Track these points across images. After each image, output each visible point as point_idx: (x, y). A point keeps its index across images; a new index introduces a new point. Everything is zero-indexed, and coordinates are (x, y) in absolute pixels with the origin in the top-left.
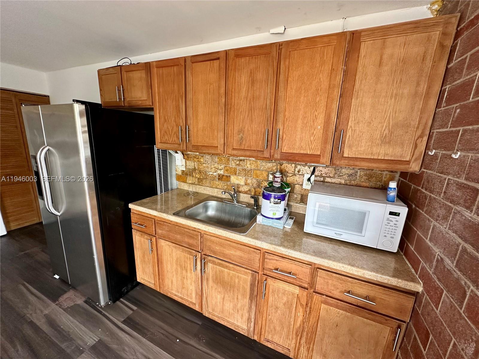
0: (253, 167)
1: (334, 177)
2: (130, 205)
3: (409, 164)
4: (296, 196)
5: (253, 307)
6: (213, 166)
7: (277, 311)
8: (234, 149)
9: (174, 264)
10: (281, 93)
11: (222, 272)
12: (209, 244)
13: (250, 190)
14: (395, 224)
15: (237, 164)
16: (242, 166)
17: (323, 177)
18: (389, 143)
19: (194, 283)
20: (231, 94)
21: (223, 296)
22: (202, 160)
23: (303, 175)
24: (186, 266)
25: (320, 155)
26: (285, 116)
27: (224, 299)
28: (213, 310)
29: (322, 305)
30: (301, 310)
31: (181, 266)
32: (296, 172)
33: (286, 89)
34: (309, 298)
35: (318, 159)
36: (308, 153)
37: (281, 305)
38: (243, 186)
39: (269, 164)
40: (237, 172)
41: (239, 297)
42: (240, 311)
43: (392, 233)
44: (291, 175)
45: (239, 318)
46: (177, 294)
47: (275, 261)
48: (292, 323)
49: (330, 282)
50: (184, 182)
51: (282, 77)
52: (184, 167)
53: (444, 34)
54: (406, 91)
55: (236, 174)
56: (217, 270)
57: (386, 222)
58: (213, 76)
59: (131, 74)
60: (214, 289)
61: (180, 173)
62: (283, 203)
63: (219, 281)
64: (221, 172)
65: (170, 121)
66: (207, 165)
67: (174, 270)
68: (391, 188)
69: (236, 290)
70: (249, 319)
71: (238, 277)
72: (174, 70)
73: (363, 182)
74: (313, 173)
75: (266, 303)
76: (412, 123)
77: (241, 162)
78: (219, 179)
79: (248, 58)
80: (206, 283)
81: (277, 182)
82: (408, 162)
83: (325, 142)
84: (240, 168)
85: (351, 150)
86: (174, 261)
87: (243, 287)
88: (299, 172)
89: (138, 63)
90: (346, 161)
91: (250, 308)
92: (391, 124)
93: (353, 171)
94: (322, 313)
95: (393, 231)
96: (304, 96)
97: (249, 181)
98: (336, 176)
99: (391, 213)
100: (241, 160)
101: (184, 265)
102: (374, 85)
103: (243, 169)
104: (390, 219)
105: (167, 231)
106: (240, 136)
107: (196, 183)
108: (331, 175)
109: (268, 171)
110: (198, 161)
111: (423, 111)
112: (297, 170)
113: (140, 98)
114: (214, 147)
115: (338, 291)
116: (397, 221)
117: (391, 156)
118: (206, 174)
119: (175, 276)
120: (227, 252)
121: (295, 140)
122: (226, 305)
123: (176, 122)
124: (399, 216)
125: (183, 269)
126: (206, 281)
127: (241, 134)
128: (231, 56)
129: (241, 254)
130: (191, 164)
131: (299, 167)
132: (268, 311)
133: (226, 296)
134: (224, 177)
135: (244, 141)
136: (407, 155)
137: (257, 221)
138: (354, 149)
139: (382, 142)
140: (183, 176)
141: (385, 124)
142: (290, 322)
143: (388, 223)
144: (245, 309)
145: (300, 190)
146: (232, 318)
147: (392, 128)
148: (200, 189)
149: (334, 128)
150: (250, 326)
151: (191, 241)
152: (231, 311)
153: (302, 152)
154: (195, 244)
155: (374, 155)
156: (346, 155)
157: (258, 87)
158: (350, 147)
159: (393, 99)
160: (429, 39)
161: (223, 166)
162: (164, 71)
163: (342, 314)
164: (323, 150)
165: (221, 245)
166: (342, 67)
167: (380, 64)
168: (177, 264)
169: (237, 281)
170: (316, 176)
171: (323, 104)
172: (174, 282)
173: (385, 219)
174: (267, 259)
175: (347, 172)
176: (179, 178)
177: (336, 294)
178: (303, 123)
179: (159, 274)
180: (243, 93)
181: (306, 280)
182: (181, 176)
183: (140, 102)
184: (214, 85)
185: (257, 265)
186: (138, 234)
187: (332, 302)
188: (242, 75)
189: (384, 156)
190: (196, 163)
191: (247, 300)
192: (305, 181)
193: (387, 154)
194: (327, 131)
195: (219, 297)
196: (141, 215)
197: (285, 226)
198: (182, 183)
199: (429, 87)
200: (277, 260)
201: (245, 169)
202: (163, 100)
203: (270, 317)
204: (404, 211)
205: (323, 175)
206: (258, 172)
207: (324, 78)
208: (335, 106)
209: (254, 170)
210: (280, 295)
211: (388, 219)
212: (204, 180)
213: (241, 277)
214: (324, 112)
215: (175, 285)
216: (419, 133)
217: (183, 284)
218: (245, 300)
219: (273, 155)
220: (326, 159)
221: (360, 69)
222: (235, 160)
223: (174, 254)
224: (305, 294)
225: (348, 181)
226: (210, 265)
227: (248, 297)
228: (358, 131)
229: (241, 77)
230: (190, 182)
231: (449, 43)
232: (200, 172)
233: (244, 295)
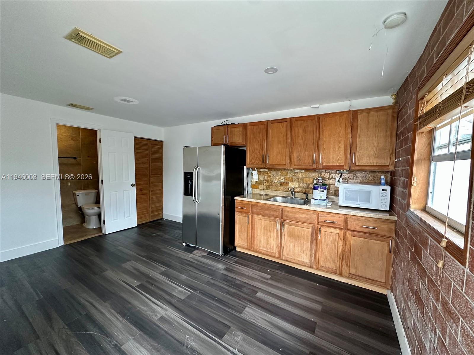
0: (303, 176)
1: (353, 179)
2: (235, 197)
3: (389, 167)
4: (331, 192)
5: (314, 247)
6: (277, 178)
7: (327, 247)
8: (295, 165)
9: (263, 230)
10: (321, 137)
11: (294, 229)
12: (286, 213)
13: (302, 190)
14: (386, 196)
15: (293, 175)
16: (296, 176)
17: (347, 179)
18: (378, 157)
19: (275, 239)
20: (294, 138)
21: (294, 244)
22: (270, 174)
23: (335, 179)
24: (271, 230)
25: (344, 165)
26: (323, 148)
27: (294, 246)
28: (288, 255)
29: (352, 237)
30: (341, 242)
31: (267, 230)
32: (331, 178)
33: (323, 134)
34: (345, 234)
35: (343, 167)
36: (337, 164)
37: (329, 243)
38: (297, 188)
39: (314, 174)
40: (293, 180)
41: (304, 242)
42: (305, 251)
43: (385, 200)
44: (328, 179)
45: (305, 256)
46: (263, 249)
47: (325, 217)
48: (336, 252)
49: (354, 223)
50: (257, 189)
51: (321, 130)
52: (258, 179)
53: (393, 112)
54: (382, 135)
55: (292, 181)
56: (291, 228)
57: (381, 195)
58: (283, 130)
59: (233, 129)
60: (288, 240)
61: (254, 183)
62: (326, 191)
63: (292, 235)
64: (283, 181)
65: (256, 152)
66: (273, 177)
67: (262, 233)
68: (382, 179)
69: (302, 238)
70: (311, 255)
71: (304, 230)
72: (260, 127)
73: (370, 180)
74: (341, 177)
75: (321, 243)
76: (387, 148)
77: (295, 174)
78: (281, 185)
79: (302, 121)
80: (283, 237)
81: (320, 182)
82: (388, 166)
83: (346, 159)
84: (295, 177)
85: (360, 162)
86: (263, 228)
87: (307, 236)
88: (332, 177)
89: (238, 124)
90: (358, 167)
91: (311, 247)
92: (377, 149)
93: (364, 175)
94: (353, 242)
95: (385, 199)
96: (333, 138)
97: (301, 185)
98: (354, 178)
99: (383, 190)
100: (295, 173)
101: (269, 229)
102: (367, 132)
103: (297, 178)
104: (383, 193)
105: (260, 209)
106: (299, 158)
107: (265, 188)
108: (352, 178)
109: (313, 178)
110: (267, 175)
111: (391, 143)
112: (331, 176)
113: (238, 141)
114: (284, 164)
115: (359, 227)
116: (386, 194)
117: (380, 163)
118: (272, 182)
119: (262, 238)
120: (297, 216)
121: (330, 158)
122: (296, 249)
123: (259, 153)
124: (387, 191)
125: (269, 231)
126: (283, 236)
127: (299, 157)
128: (294, 120)
129: (305, 216)
130: (262, 178)
131: (332, 175)
132: (322, 248)
133: (296, 243)
134: (285, 184)
135: (301, 161)
136: (387, 162)
137: (311, 202)
138: (361, 161)
139: (374, 157)
140: (256, 186)
141: (375, 149)
142: (335, 252)
143: (382, 195)
144: (308, 249)
145: (334, 188)
146: (300, 257)
147: (378, 151)
148: (268, 192)
149: (350, 152)
150: (312, 259)
151: (275, 213)
152: (299, 253)
153: (334, 164)
154: (278, 215)
155: (371, 164)
156: (357, 164)
157: (308, 134)
158: (359, 160)
159: (376, 138)
160: (388, 114)
161: (283, 177)
162: (254, 127)
163: (363, 241)
164: (345, 163)
165: (294, 213)
166: (350, 125)
167: (368, 124)
168: (264, 229)
169: (303, 232)
170: (342, 179)
171: (343, 141)
172: (262, 241)
173: (380, 193)
174: (320, 216)
175: (361, 176)
176: (253, 186)
177: (358, 229)
178: (333, 150)
179: (252, 238)
180: (300, 137)
181: (342, 224)
182: (254, 185)
183: (238, 143)
184: (284, 133)
185: (315, 221)
186: (239, 214)
187: (357, 234)
188: (299, 129)
189: (376, 164)
190: (265, 177)
191: (309, 244)
192: (337, 183)
193: (378, 163)
194: (346, 153)
195: (291, 245)
196: (242, 203)
197: (327, 204)
198: (255, 189)
199: (391, 133)
200: (326, 216)
201: (298, 178)
202: (252, 142)
203: (323, 251)
204: (389, 188)
205: (347, 178)
206: (306, 179)
207: (342, 130)
208: (349, 142)
209: (304, 178)
210: (329, 237)
211: (382, 193)
212: (271, 186)
213: (305, 230)
214: (344, 145)
215: (262, 243)
216: (390, 152)
217: (268, 241)
218: (308, 244)
219: (318, 167)
220: (347, 167)
221: (359, 125)
222: (292, 173)
223: (263, 223)
224: (342, 232)
225: (362, 181)
226: (286, 226)
227: (310, 241)
228: (362, 153)
229: (299, 130)
230: (261, 188)
231: (396, 115)
232: (268, 182)
233: (307, 241)
